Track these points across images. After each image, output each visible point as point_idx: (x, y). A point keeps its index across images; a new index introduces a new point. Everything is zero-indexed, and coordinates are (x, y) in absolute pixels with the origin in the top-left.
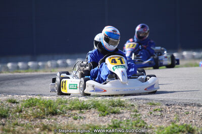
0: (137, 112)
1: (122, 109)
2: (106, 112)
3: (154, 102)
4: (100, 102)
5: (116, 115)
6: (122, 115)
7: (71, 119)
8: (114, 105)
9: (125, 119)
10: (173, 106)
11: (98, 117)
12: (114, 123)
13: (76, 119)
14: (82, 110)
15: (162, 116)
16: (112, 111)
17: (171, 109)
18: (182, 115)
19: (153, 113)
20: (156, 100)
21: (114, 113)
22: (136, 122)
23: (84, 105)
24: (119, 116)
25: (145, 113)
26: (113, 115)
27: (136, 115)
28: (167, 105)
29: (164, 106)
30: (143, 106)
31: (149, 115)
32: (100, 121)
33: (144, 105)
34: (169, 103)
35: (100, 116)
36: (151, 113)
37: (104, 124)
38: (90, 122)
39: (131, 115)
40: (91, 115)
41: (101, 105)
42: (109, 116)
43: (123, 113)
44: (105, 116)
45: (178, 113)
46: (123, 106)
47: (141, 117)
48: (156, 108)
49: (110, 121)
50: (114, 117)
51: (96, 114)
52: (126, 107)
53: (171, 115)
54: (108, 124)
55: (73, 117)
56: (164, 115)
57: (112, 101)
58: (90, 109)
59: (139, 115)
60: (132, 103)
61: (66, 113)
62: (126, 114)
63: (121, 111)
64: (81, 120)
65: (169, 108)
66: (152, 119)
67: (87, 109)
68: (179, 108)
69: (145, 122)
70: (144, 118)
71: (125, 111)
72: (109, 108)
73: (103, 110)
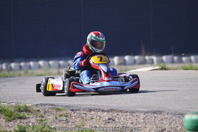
0: (42, 117)
1: (28, 114)
2: (12, 117)
3: (60, 107)
4: (6, 107)
5: (22, 121)
6: (28, 120)
8: (20, 111)
9: (31, 124)
10: (78, 112)
11: (4, 122)
12: (19, 128)
15: (67, 121)
16: (18, 116)
17: (76, 114)
18: (86, 120)
19: (59, 118)
20: (61, 106)
21: (20, 118)
22: (41, 126)
24: (25, 121)
25: (50, 118)
26: (19, 120)
27: (42, 120)
28: (72, 110)
29: (69, 112)
30: (49, 112)
31: (55, 120)
32: (6, 126)
33: (50, 110)
34: (74, 109)
35: (6, 121)
36: (56, 118)
37: (10, 129)
39: (37, 120)
41: (7, 110)
42: (15, 121)
43: (29, 118)
44: (11, 121)
45: (82, 118)
46: (29, 111)
47: (47, 123)
48: (61, 113)
49: (16, 126)
50: (20, 122)
52: (32, 113)
53: (76, 120)
54: (14, 130)
56: (69, 120)
57: (18, 107)
59: (45, 120)
60: (38, 109)
62: (32, 120)
63: (27, 116)
65: (74, 113)
66: (57, 124)
68: (84, 114)
69: (50, 127)
70: (50, 123)
71: (31, 116)
72: (15, 114)
73: (9, 115)
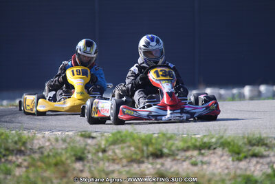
1: (265, 151)
2: (242, 155)
7: (186, 165)
8: (251, 144)
11: (231, 163)
13: (195, 164)
14: (203, 151)
16: (251, 153)
21: (255, 155)
23: (205, 143)
35: (233, 161)
38: (220, 170)
40: (217, 159)
41: (232, 143)
42: (248, 160)
43: (268, 156)
44: (240, 160)
50: (258, 162)
51: (225, 157)
55: (191, 161)
57: (248, 138)
58: (215, 149)
61: (177, 155)
63: (266, 153)
64: (205, 167)
67: (209, 148)
71: (271, 154)
72: (245, 149)
73: (237, 150)
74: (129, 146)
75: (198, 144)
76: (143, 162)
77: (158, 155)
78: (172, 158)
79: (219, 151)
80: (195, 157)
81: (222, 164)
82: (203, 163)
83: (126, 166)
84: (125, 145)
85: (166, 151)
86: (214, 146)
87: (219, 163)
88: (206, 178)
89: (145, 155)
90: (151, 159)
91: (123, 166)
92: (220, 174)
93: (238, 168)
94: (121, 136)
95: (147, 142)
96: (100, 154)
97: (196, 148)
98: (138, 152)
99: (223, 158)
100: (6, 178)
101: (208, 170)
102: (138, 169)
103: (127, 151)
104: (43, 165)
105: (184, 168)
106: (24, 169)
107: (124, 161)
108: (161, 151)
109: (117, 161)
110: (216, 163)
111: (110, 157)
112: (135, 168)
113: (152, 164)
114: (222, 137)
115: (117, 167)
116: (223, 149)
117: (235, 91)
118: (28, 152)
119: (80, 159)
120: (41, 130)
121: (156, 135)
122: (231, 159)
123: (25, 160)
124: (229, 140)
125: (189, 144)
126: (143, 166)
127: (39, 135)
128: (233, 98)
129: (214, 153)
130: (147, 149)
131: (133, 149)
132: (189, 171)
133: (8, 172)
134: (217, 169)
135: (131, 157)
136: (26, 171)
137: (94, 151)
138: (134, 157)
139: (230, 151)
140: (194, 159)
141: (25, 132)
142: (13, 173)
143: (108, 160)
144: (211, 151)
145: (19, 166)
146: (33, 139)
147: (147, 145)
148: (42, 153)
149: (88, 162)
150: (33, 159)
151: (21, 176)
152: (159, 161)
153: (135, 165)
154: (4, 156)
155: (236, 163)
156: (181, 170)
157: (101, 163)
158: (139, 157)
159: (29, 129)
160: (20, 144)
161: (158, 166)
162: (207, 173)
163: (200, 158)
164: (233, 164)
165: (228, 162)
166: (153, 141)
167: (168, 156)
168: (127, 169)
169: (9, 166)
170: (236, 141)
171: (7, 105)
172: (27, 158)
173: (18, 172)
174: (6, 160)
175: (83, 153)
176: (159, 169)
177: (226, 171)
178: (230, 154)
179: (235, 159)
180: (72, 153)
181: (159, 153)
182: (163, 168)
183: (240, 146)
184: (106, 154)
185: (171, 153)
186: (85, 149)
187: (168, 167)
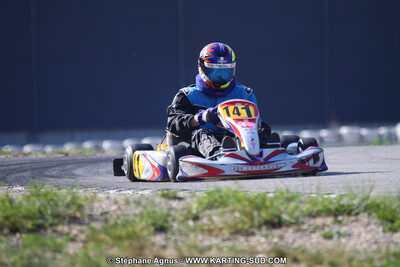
7: (316, 237)
13: (328, 237)
14: (340, 218)
23: (343, 206)
38: (365, 245)
40: (362, 229)
51: (373, 227)
55: (323, 232)
58: (357, 214)
61: (303, 223)
64: (343, 240)
67: (349, 213)
74: (233, 211)
75: (332, 207)
76: (253, 234)
77: (275, 224)
78: (296, 227)
79: (364, 217)
80: (328, 226)
81: (369, 236)
82: (340, 234)
83: (228, 239)
84: (226, 209)
85: (285, 217)
86: (357, 211)
87: (363, 236)
88: (346, 256)
89: (256, 223)
90: (264, 230)
91: (224, 240)
92: (365, 250)
93: (392, 242)
94: (221, 197)
95: (259, 204)
96: (191, 223)
97: (329, 212)
98: (246, 219)
99: (369, 228)
100: (54, 258)
101: (349, 245)
102: (246, 244)
103: (229, 218)
104: (108, 238)
105: (313, 242)
106: (81, 245)
107: (226, 233)
108: (279, 217)
109: (215, 233)
110: (359, 235)
111: (206, 227)
112: (242, 243)
113: (266, 236)
114: (367, 198)
115: (215, 241)
116: (370, 214)
117: (383, 131)
118: (86, 220)
119: (161, 229)
120: (103, 188)
121: (271, 195)
122: (381, 229)
123: (82, 232)
124: (378, 201)
125: (320, 207)
126: (254, 240)
127: (101, 196)
128: (381, 141)
129: (356, 220)
130: (259, 215)
131: (237, 215)
132: (320, 247)
133: (58, 250)
134: (361, 244)
135: (235, 226)
136: (84, 248)
137: (182, 218)
138: (240, 226)
139: (379, 218)
140: (327, 229)
141: (81, 191)
142: (64, 251)
143: (202, 231)
144: (353, 218)
145: (73, 240)
146: (93, 202)
147: (258, 208)
148: (106, 221)
149: (173, 234)
150: (93, 230)
151: (76, 255)
152: (277, 232)
153: (242, 239)
154: (52, 225)
155: (388, 234)
156: (308, 245)
157: (192, 236)
158: (246, 227)
159: (85, 187)
160: (74, 208)
161: (275, 240)
162: (348, 249)
163: (336, 228)
164: (384, 237)
165: (378, 233)
166: (268, 203)
167: (289, 225)
168: (229, 244)
169: (59, 240)
170: (387, 203)
171: (53, 152)
172: (84, 228)
173: (72, 249)
174: (55, 231)
175: (166, 221)
176: (276, 244)
177: (375, 247)
178: (379, 221)
179: (387, 229)
180: (150, 222)
181: (276, 221)
182: (283, 243)
183: (395, 211)
184: (199, 223)
185: (293, 221)
186: (168, 215)
187: (290, 241)
